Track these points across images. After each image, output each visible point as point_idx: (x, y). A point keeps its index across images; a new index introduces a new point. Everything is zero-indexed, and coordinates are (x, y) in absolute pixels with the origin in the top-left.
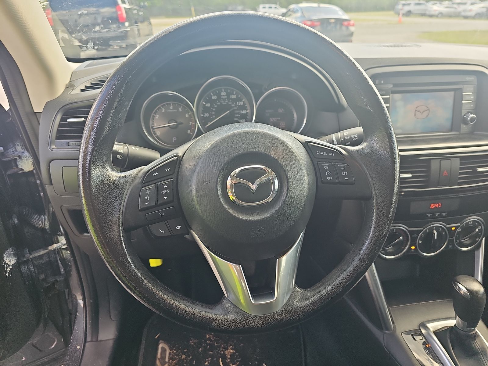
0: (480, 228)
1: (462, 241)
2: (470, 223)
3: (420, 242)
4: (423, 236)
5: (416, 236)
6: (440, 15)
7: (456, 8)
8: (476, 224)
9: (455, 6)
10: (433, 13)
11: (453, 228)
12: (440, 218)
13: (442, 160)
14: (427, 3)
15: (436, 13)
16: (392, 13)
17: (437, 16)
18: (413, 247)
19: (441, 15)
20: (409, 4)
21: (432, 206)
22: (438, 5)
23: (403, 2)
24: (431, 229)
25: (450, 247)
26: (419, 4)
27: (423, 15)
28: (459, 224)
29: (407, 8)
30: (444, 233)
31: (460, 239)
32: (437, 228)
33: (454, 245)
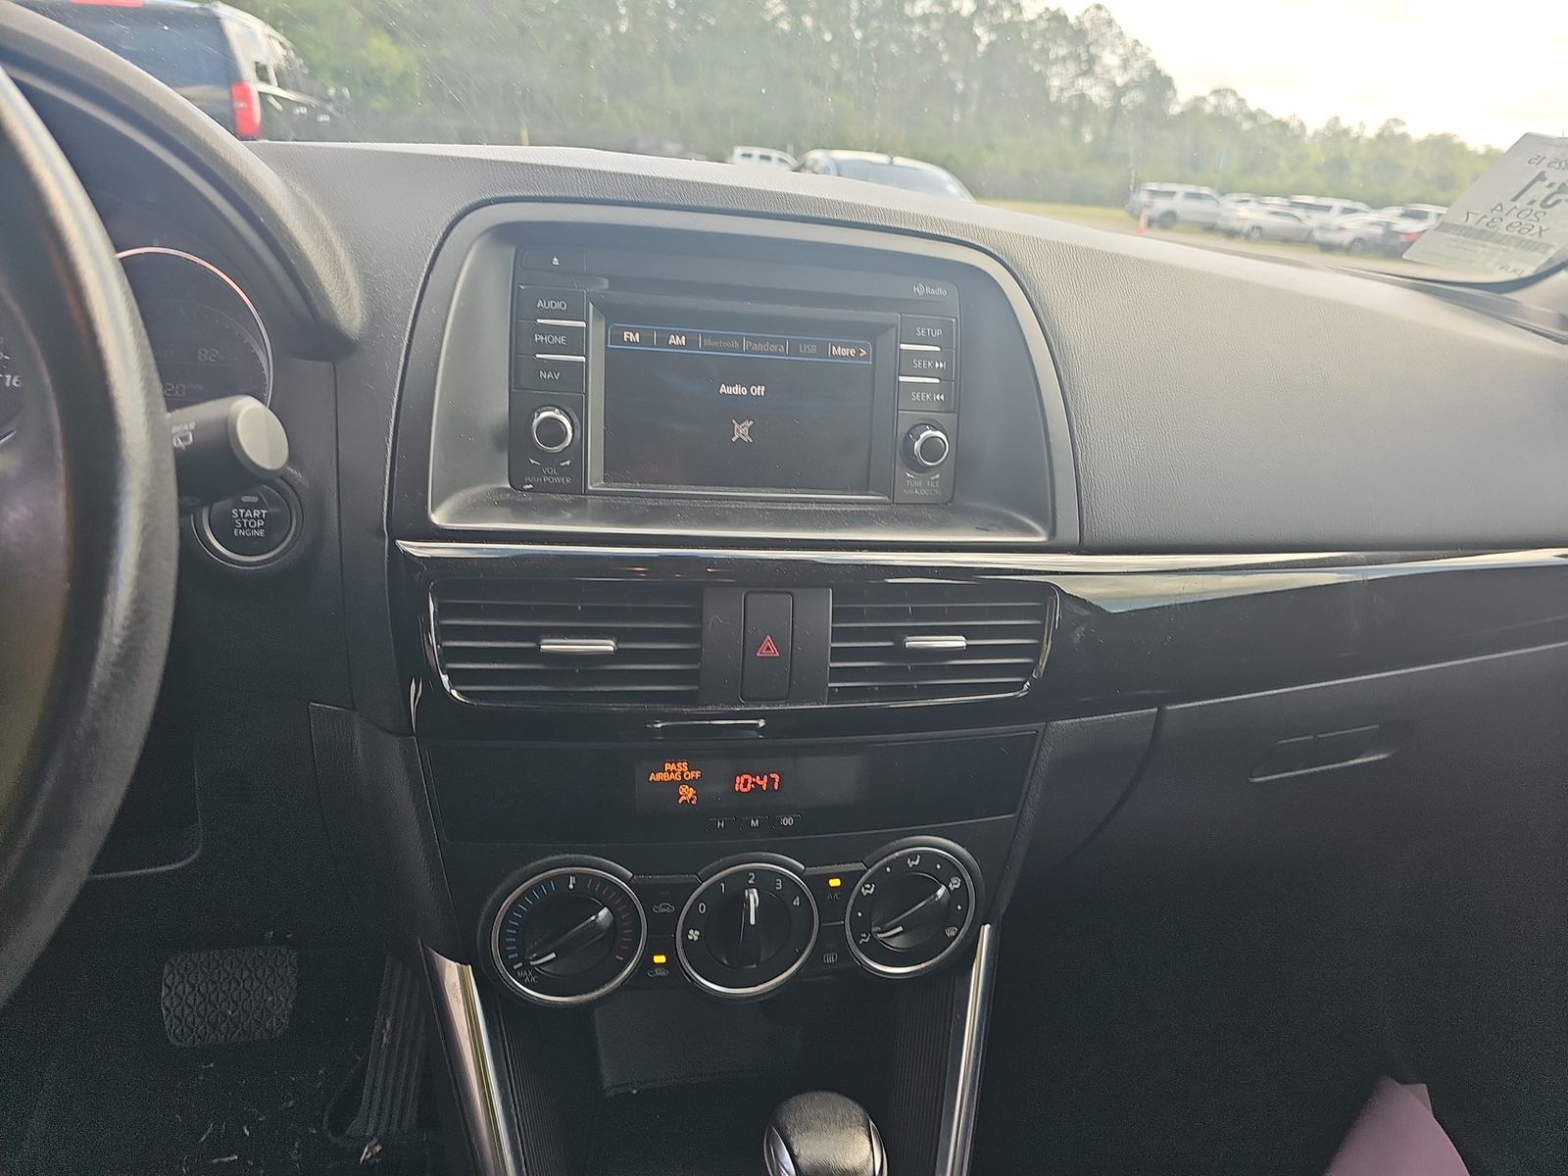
0: (955, 884)
1: (879, 936)
2: (911, 864)
3: (694, 935)
4: (702, 909)
5: (670, 909)
6: (1256, 234)
7: (1300, 220)
8: (938, 869)
9: (1299, 212)
10: (1236, 225)
11: (835, 883)
12: (776, 839)
13: (754, 592)
14: (1222, 198)
15: (1246, 227)
16: (1121, 213)
17: (1247, 237)
18: (660, 959)
19: (1259, 235)
20: (1172, 194)
21: (743, 783)
22: (1253, 205)
23: (1154, 186)
24: (740, 883)
25: (830, 960)
26: (1198, 196)
27: (1210, 229)
28: (860, 866)
29: (1162, 205)
30: (797, 902)
31: (874, 929)
32: (764, 881)
33: (844, 953)
